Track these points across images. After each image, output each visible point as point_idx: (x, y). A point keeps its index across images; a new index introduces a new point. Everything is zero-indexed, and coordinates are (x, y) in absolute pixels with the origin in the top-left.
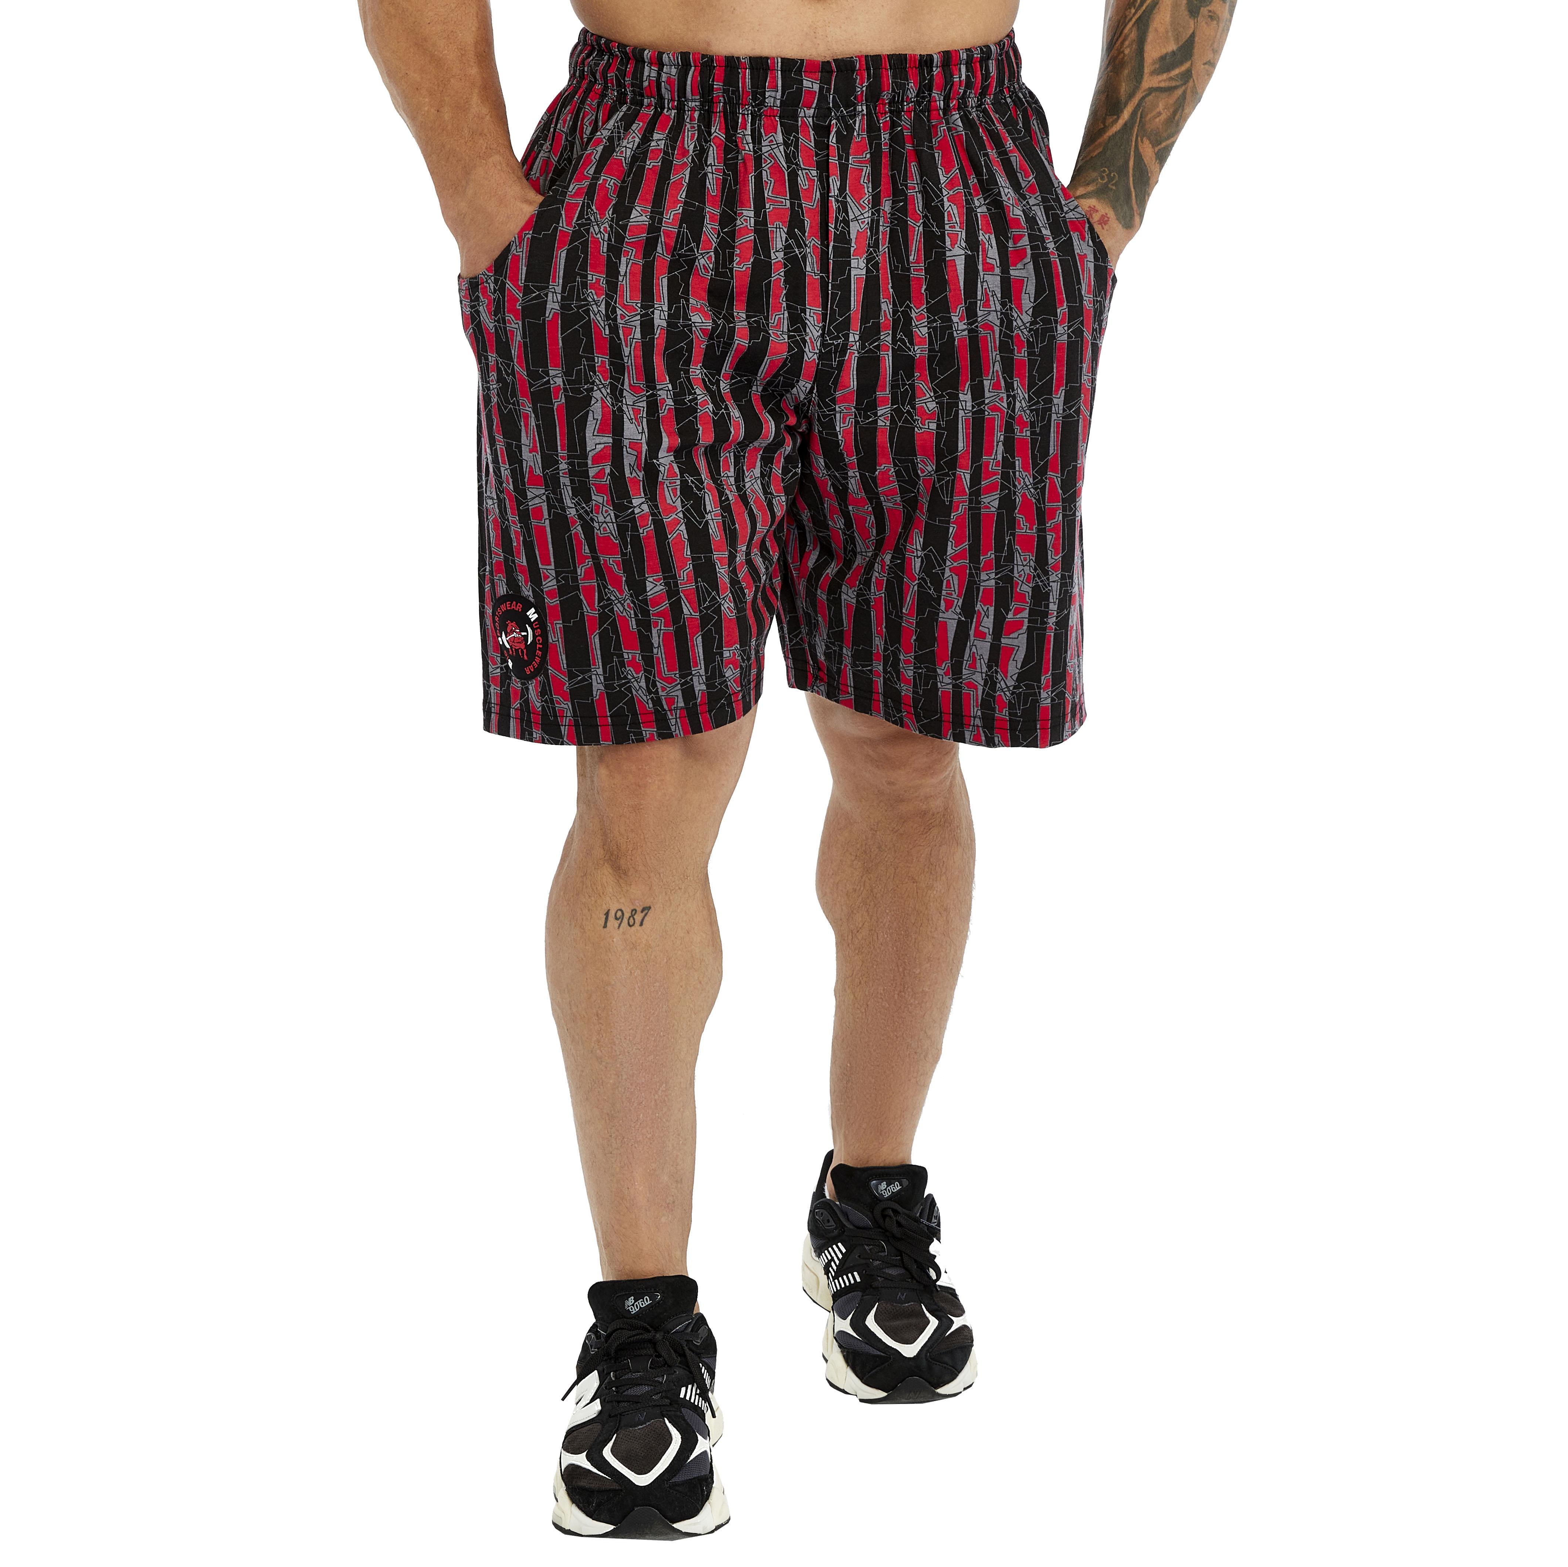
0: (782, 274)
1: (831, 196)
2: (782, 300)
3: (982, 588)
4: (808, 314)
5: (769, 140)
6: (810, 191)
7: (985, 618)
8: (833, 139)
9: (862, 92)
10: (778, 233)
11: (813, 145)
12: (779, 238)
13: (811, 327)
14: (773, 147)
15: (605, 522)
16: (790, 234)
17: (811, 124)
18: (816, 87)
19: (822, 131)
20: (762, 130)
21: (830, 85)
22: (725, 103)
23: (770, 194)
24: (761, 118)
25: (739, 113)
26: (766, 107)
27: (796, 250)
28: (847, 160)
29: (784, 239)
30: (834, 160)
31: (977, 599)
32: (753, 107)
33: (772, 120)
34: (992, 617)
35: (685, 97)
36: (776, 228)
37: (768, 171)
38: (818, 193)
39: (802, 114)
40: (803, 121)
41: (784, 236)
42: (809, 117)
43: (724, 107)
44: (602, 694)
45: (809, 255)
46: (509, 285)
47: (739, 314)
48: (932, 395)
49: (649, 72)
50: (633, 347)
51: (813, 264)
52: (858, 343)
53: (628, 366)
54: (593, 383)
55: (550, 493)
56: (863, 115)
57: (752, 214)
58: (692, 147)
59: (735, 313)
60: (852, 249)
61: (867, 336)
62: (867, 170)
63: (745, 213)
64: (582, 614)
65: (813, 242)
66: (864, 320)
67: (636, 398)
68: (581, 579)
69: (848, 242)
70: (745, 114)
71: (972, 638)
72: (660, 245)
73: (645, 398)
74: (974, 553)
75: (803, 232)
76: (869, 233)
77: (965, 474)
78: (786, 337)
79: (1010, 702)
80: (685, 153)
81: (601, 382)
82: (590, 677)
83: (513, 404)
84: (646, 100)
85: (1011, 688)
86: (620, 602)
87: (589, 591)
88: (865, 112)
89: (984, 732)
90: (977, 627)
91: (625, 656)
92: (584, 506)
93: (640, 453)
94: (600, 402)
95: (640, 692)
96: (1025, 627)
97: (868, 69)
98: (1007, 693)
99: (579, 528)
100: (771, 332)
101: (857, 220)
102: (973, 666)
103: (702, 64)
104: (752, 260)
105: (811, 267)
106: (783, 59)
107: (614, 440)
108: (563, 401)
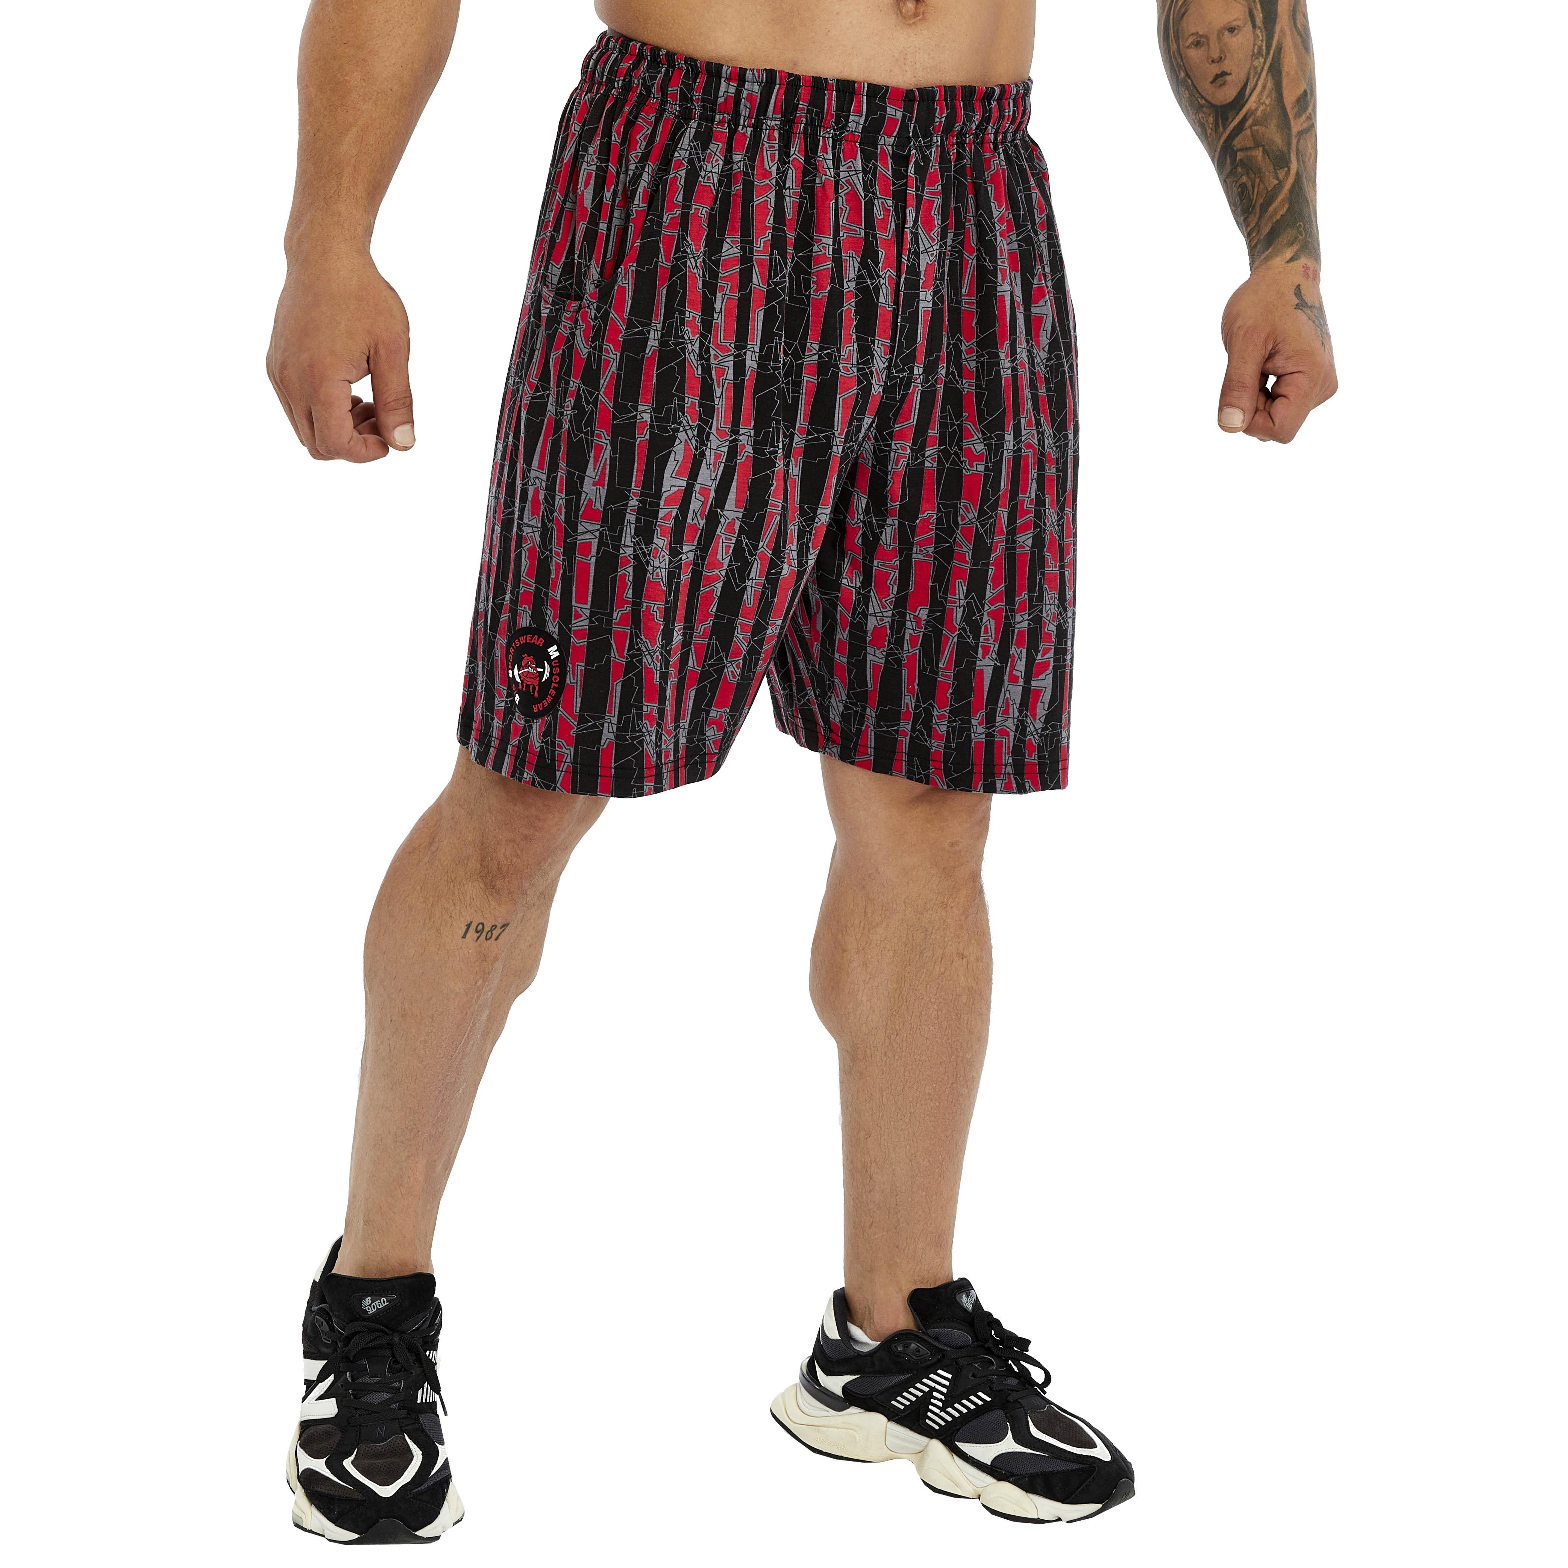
0: (853, 304)
1: (907, 228)
2: (853, 330)
3: (1016, 631)
4: (876, 345)
5: (847, 165)
6: (885, 221)
7: (1019, 661)
8: (911, 170)
9: (940, 123)
10: (851, 262)
11: (890, 174)
12: (852, 269)
13: (878, 358)
14: (851, 173)
15: (659, 567)
16: (863, 264)
17: (891, 152)
18: (899, 115)
19: (901, 160)
20: (841, 155)
21: (912, 113)
22: (806, 124)
23: (844, 222)
24: (841, 142)
25: (820, 136)
26: (847, 131)
27: (868, 280)
28: (923, 191)
29: (857, 269)
30: (911, 191)
31: (1012, 642)
32: (834, 130)
33: (852, 146)
34: (1024, 660)
35: (765, 115)
36: (850, 257)
37: (844, 198)
38: (893, 223)
39: (882, 142)
40: (882, 149)
41: (857, 265)
42: (889, 145)
43: (805, 128)
44: (610, 744)
45: (884, 286)
46: (613, 314)
47: (813, 345)
48: (980, 436)
49: (726, 89)
50: (725, 388)
51: (887, 295)
52: (921, 377)
53: (718, 408)
54: (680, 424)
55: (605, 530)
56: (937, 146)
57: (831, 242)
58: (774, 169)
59: (808, 345)
60: (921, 281)
61: (930, 369)
62: (938, 201)
63: (824, 240)
64: (609, 659)
65: (889, 273)
66: (928, 354)
67: (720, 443)
68: (616, 624)
69: (918, 274)
70: (826, 137)
71: (1006, 683)
72: (754, 276)
73: (727, 443)
74: (1010, 595)
75: (877, 263)
76: (936, 266)
77: (1003, 513)
78: (855, 369)
79: (1039, 745)
80: (766, 174)
81: (688, 423)
82: (602, 725)
83: (586, 434)
84: (717, 116)
85: (1039, 731)
86: (650, 654)
87: (621, 637)
88: (939, 143)
89: (1015, 779)
90: (1011, 672)
91: (645, 709)
92: (643, 547)
93: (707, 499)
94: (683, 443)
95: (649, 746)
96: (1051, 667)
97: (946, 100)
98: (1036, 736)
99: (631, 570)
100: (841, 366)
101: (927, 252)
102: (1006, 712)
103: (788, 83)
104: (829, 288)
105: (885, 298)
106: (869, 85)
107: (688, 483)
108: (647, 437)
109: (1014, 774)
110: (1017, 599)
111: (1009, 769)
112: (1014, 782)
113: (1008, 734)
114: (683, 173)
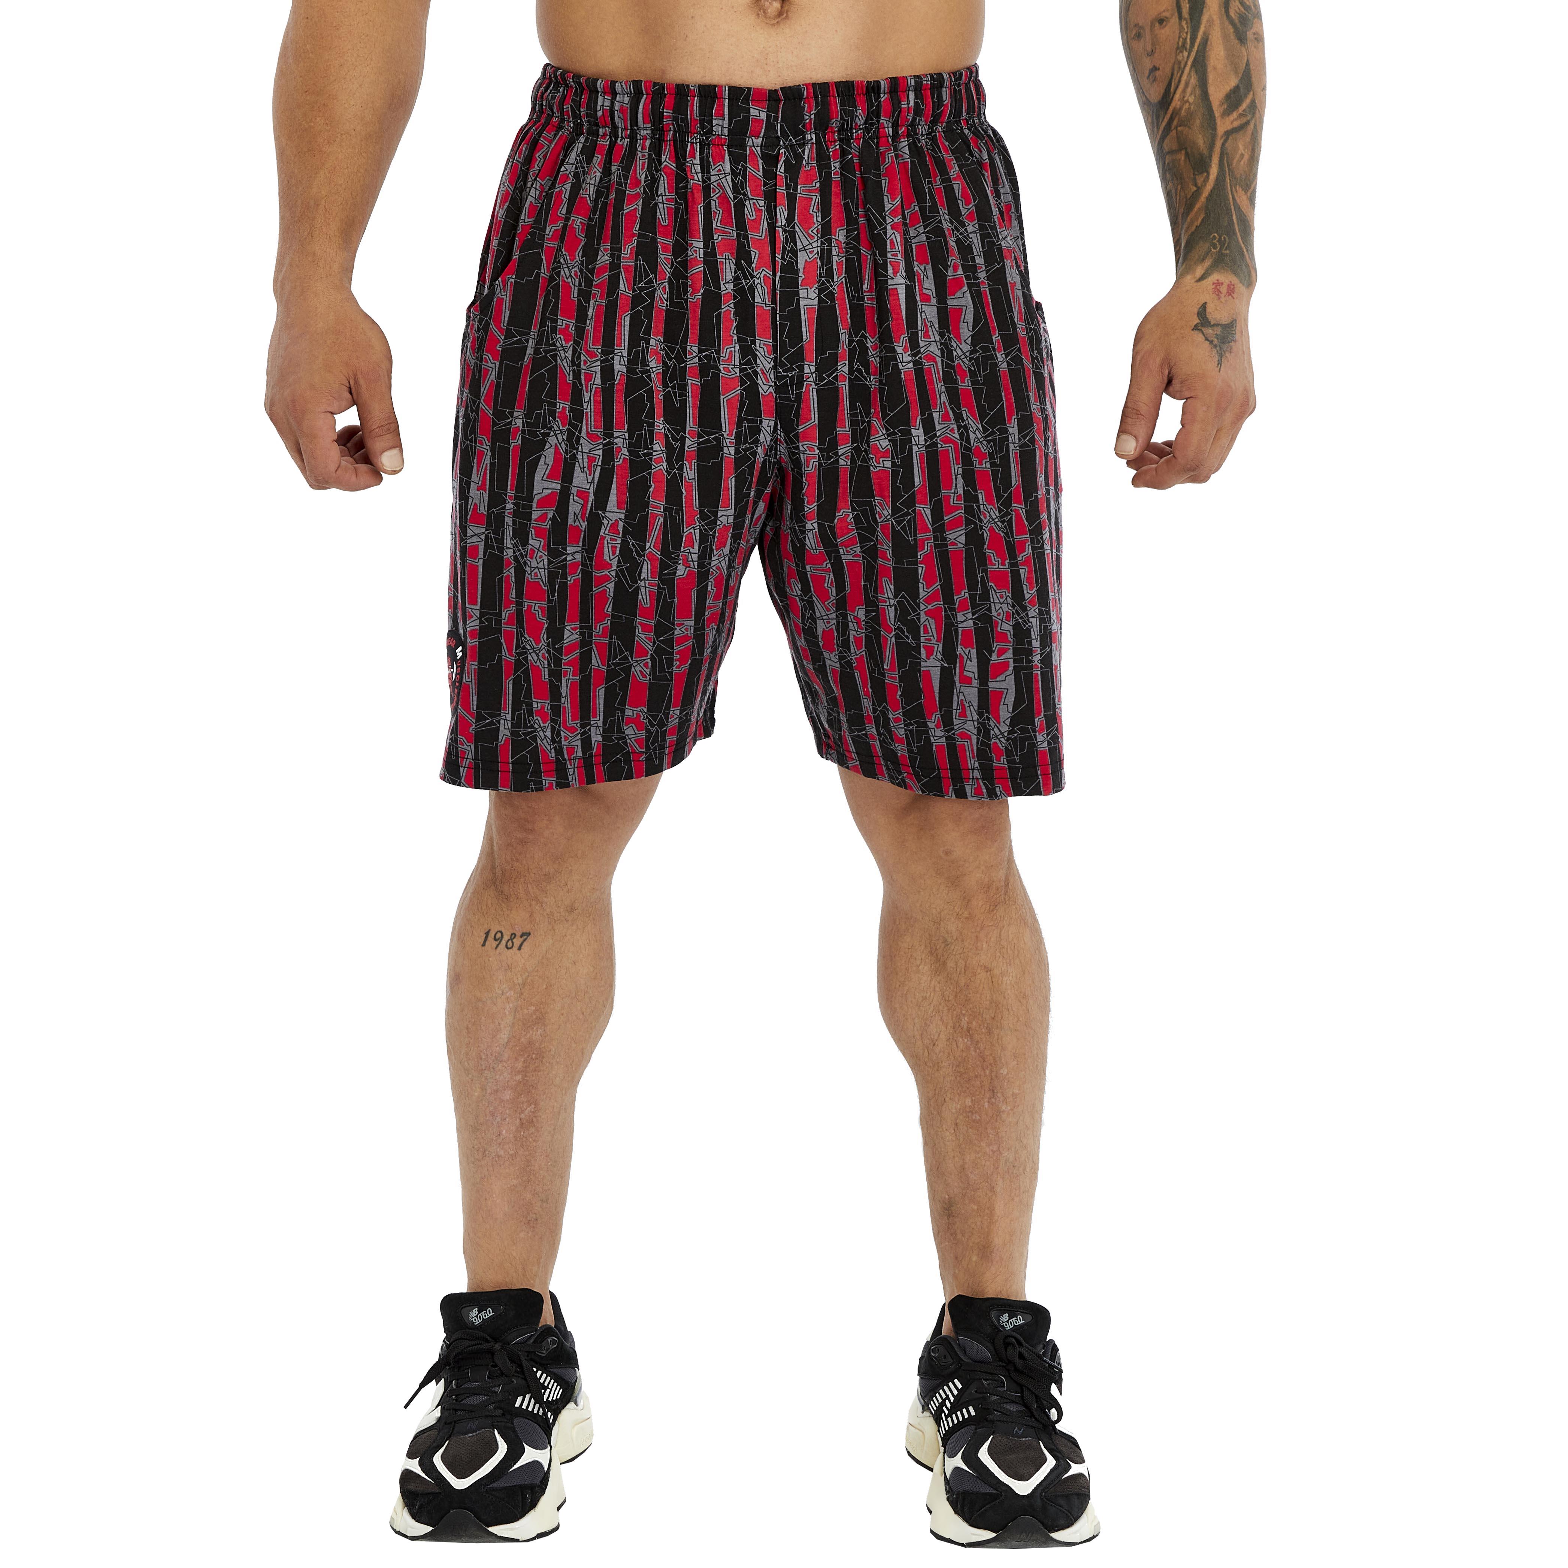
0: (732, 306)
1: (778, 227)
2: (733, 331)
3: (960, 630)
4: (758, 345)
5: (717, 169)
6: (757, 221)
7: (969, 662)
8: (781, 169)
9: (811, 120)
10: (728, 264)
11: (761, 175)
12: (728, 271)
13: (762, 358)
14: (721, 176)
15: (537, 567)
16: (738, 265)
17: (759, 153)
18: (763, 116)
19: (771, 160)
20: (711, 159)
21: (777, 113)
22: (675, 131)
23: (719, 224)
24: (709, 147)
25: (688, 142)
26: (714, 135)
27: (743, 281)
28: (796, 189)
29: (733, 271)
30: (781, 190)
31: (957, 642)
32: (701, 135)
33: (720, 149)
34: (975, 660)
35: (637, 126)
36: (726, 259)
37: (717, 201)
38: (765, 223)
39: (750, 143)
40: (751, 151)
41: (733, 267)
42: (758, 146)
43: (674, 135)
44: (507, 740)
45: (759, 286)
46: (492, 326)
47: (693, 348)
48: (884, 432)
49: (603, 102)
50: (593, 393)
51: (764, 294)
52: (814, 375)
53: (587, 413)
54: (550, 428)
55: (490, 533)
56: (812, 144)
57: (701, 245)
58: (643, 177)
59: (689, 348)
60: (800, 279)
61: (826, 366)
62: (816, 199)
63: (695, 244)
64: (500, 658)
65: (764, 273)
66: (820, 351)
67: (593, 447)
68: (505, 624)
69: (797, 272)
70: (693, 142)
71: (958, 684)
72: (621, 282)
73: (601, 446)
74: (947, 594)
75: (750, 263)
76: (819, 263)
77: (925, 511)
78: (737, 370)
79: (1006, 748)
80: (637, 183)
81: (559, 428)
82: (499, 722)
83: (471, 441)
84: (601, 130)
85: (1006, 734)
86: (535, 652)
87: (509, 636)
88: (814, 140)
89: (984, 784)
90: (961, 673)
91: (535, 705)
92: (520, 548)
93: (586, 502)
94: (553, 447)
95: (545, 741)
96: (1011, 668)
97: (816, 97)
98: (1002, 740)
99: (512, 571)
100: (721, 367)
101: (805, 250)
102: (963, 714)
103: (653, 92)
104: (702, 291)
105: (761, 298)
106: (730, 87)
107: (562, 486)
108: (520, 442)
109: (983, 779)
110: (955, 598)
111: (977, 774)
112: (983, 787)
113: (969, 738)
114: (568, 186)
